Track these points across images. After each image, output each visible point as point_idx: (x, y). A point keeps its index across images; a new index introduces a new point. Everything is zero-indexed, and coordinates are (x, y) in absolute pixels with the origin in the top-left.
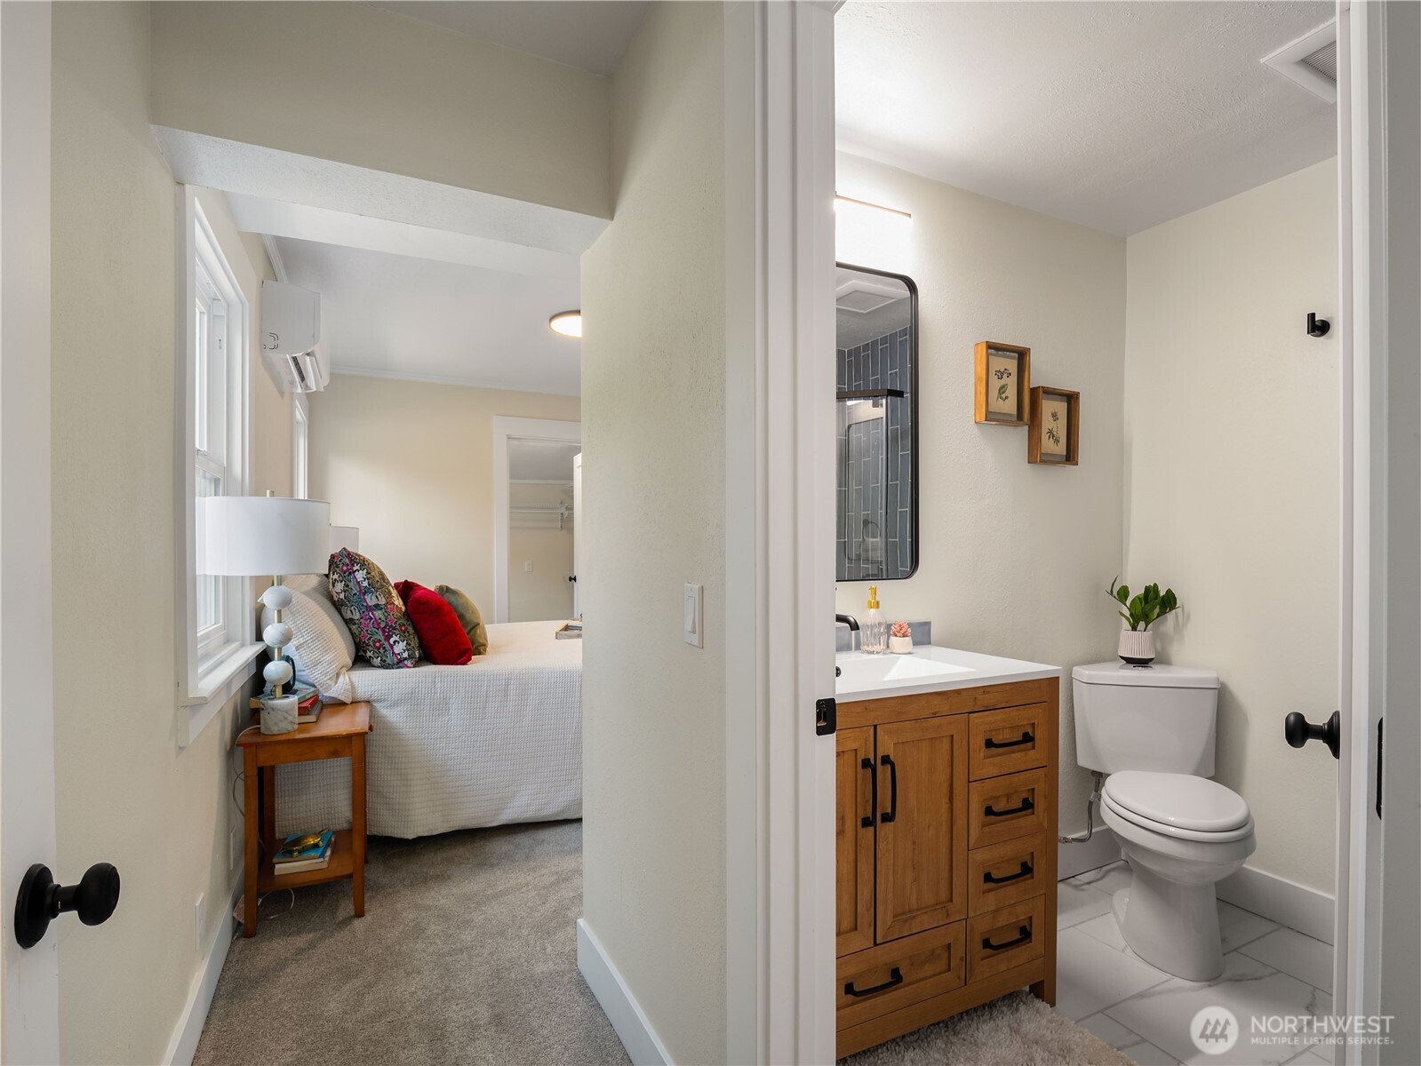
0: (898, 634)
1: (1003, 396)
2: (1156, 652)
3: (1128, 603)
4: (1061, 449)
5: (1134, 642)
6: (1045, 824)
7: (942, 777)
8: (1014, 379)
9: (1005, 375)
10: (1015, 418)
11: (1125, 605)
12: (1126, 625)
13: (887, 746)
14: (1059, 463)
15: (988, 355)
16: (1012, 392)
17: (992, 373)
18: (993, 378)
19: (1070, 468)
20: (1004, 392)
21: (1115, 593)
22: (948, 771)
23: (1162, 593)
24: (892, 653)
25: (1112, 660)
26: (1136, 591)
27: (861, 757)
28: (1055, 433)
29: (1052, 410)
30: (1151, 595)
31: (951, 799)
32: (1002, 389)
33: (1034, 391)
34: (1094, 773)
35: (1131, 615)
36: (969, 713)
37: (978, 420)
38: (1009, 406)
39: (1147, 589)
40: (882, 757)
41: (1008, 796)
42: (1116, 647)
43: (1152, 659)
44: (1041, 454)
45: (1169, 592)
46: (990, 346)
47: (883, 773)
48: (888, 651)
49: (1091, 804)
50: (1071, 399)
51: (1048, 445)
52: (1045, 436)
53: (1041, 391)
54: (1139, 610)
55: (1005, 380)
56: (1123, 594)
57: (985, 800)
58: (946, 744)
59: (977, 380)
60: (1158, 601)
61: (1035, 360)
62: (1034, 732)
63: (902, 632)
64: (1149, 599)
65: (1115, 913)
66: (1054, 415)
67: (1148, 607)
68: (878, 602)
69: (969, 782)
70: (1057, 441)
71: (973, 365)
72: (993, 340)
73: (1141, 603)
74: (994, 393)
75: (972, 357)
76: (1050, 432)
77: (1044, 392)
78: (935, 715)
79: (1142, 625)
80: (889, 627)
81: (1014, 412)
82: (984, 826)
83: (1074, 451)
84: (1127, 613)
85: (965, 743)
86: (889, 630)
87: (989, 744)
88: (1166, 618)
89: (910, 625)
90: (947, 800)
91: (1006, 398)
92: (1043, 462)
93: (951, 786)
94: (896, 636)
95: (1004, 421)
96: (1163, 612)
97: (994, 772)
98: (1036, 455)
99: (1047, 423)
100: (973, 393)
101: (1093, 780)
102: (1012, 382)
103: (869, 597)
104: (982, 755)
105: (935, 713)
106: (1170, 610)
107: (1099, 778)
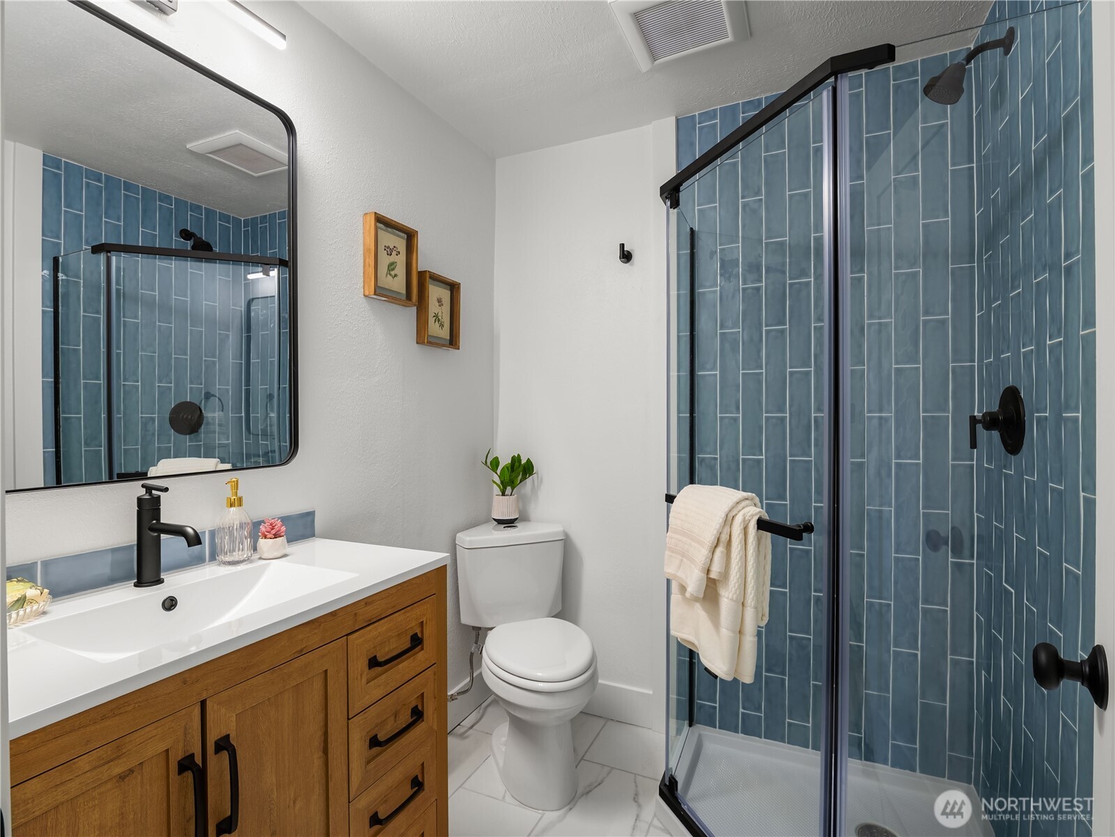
0: (269, 536)
1: (393, 273)
2: (520, 512)
3: (499, 472)
4: (445, 333)
5: (503, 507)
6: (435, 727)
7: (312, 729)
8: (403, 257)
9: (394, 253)
10: (404, 298)
11: (496, 473)
12: (497, 490)
13: (223, 722)
14: (444, 346)
15: (376, 229)
16: (401, 270)
17: (381, 248)
18: (382, 254)
19: (452, 351)
20: (393, 270)
21: (489, 463)
22: (322, 716)
23: (523, 461)
24: (260, 558)
25: (486, 521)
26: (505, 461)
27: (177, 755)
28: (440, 318)
29: (436, 293)
30: (517, 464)
31: (325, 751)
32: (392, 266)
33: (421, 274)
34: (474, 628)
35: (502, 482)
36: (347, 635)
37: (367, 293)
38: (398, 284)
39: (513, 458)
40: (217, 743)
41: (396, 715)
42: (490, 510)
43: (516, 519)
44: (428, 336)
45: (529, 461)
46: (380, 219)
47: (217, 766)
48: (256, 556)
49: (472, 654)
50: (454, 288)
51: (434, 329)
52: (431, 320)
53: (428, 275)
54: (507, 478)
55: (393, 258)
56: (495, 463)
57: (367, 733)
58: (318, 685)
59: (366, 251)
60: (521, 468)
61: (422, 243)
62: (422, 632)
63: (273, 532)
64: (515, 468)
65: (494, 755)
66: (439, 301)
67: (514, 474)
68: (240, 499)
69: (348, 719)
70: (442, 326)
71: (362, 235)
72: (382, 213)
73: (508, 470)
74: (383, 269)
75: (361, 226)
76: (436, 316)
77: (430, 278)
78: (301, 653)
79: (509, 490)
80: (257, 525)
81: (404, 292)
82: (368, 762)
83: (456, 336)
84: (498, 481)
85: (343, 674)
86: (257, 530)
87: (373, 663)
88: (526, 483)
89: (285, 520)
90: (321, 754)
91: (396, 275)
92: (430, 344)
93: (326, 734)
94: (265, 537)
95: (393, 298)
96: (524, 478)
97: (379, 693)
98: (423, 337)
99: (433, 308)
100: (362, 264)
101: (474, 633)
102: (401, 260)
103: (229, 493)
104: (364, 680)
105: (302, 651)
106: (529, 476)
107: (478, 634)
